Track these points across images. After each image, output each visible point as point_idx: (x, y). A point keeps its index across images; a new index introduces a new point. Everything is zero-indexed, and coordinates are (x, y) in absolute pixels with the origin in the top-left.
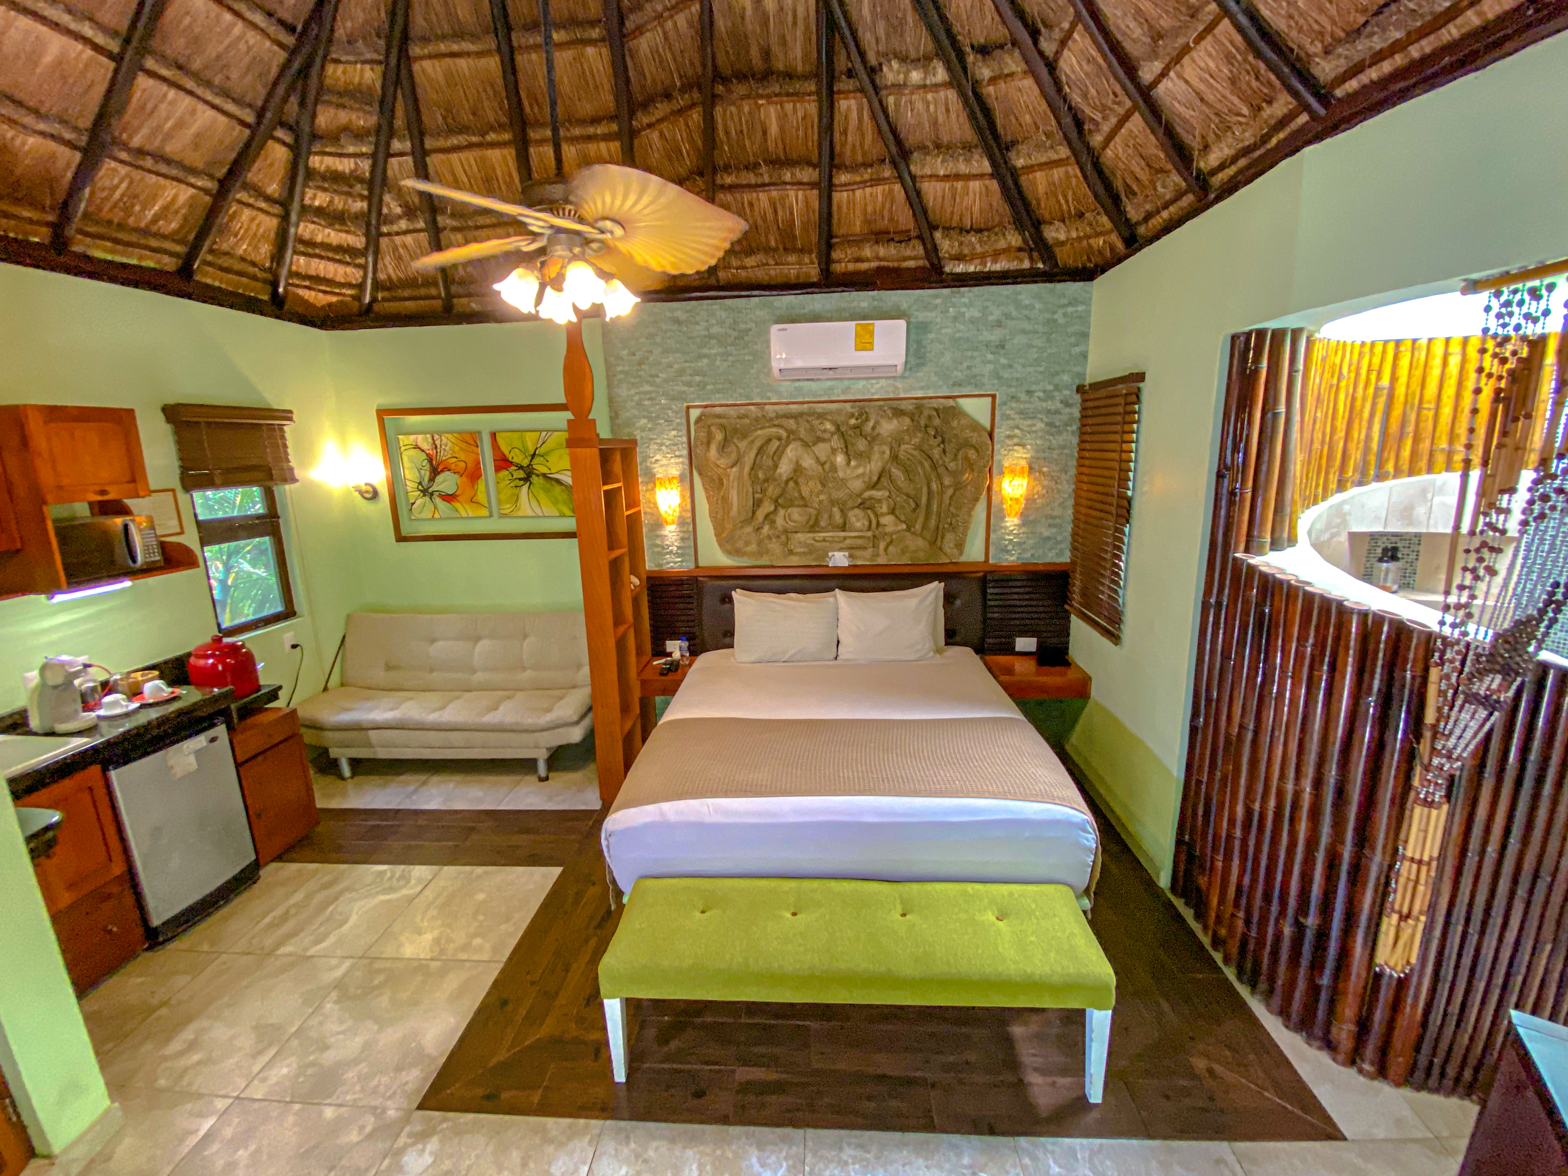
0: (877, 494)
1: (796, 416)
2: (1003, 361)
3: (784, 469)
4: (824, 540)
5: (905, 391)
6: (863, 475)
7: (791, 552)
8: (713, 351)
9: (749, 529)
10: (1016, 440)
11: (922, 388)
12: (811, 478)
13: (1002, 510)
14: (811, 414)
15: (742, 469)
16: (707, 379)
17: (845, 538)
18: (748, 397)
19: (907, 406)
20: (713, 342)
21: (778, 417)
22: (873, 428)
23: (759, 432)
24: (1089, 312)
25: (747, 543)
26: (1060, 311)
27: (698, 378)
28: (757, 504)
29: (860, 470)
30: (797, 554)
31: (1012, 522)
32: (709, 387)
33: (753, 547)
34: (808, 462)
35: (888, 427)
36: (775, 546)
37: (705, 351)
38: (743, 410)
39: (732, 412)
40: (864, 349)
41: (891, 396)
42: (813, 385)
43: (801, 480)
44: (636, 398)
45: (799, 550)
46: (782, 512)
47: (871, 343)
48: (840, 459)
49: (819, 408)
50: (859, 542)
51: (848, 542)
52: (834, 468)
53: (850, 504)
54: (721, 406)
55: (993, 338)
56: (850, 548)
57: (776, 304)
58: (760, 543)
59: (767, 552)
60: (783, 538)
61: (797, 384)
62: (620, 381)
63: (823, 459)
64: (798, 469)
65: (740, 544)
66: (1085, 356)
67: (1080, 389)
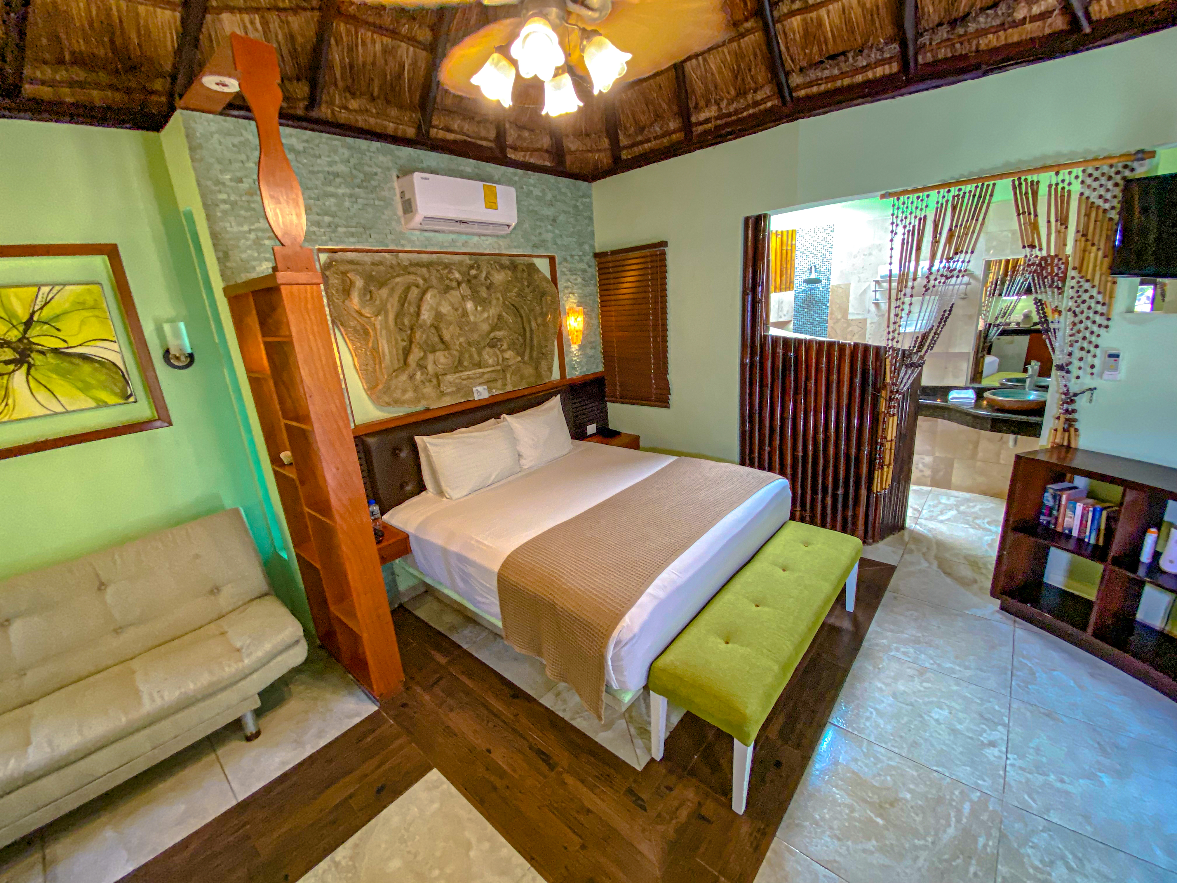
0: (499, 334)
1: (428, 265)
2: (557, 232)
3: (426, 316)
4: (469, 378)
5: (506, 249)
6: (488, 318)
7: (443, 394)
8: (340, 191)
9: (404, 377)
10: (570, 290)
11: (515, 247)
12: (450, 323)
13: (568, 340)
14: (439, 263)
15: (386, 316)
16: (337, 220)
17: (484, 373)
18: (381, 243)
19: (505, 261)
20: (338, 180)
21: (412, 264)
22: (487, 278)
23: (398, 280)
24: (591, 203)
25: (404, 391)
26: (580, 200)
27: (327, 219)
28: (407, 352)
29: (486, 315)
30: (448, 394)
31: (574, 348)
32: (341, 230)
33: (410, 395)
34: (445, 309)
35: (499, 277)
36: (428, 390)
37: (331, 189)
38: (377, 257)
39: (367, 258)
40: (491, 208)
41: (497, 252)
42: (440, 237)
43: (442, 325)
44: (252, 236)
45: (449, 390)
46: (431, 357)
47: (496, 203)
48: (469, 305)
49: (446, 258)
50: (493, 375)
51: (486, 376)
52: (465, 314)
53: (482, 344)
54: (352, 251)
55: (549, 213)
56: (487, 382)
57: (397, 153)
58: (416, 389)
59: (424, 397)
60: (435, 381)
61: (426, 234)
62: (225, 212)
63: (456, 306)
64: (439, 316)
65: (398, 394)
66: (593, 233)
67: (596, 255)
